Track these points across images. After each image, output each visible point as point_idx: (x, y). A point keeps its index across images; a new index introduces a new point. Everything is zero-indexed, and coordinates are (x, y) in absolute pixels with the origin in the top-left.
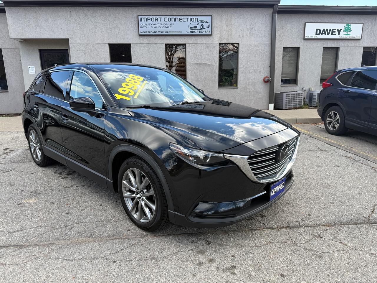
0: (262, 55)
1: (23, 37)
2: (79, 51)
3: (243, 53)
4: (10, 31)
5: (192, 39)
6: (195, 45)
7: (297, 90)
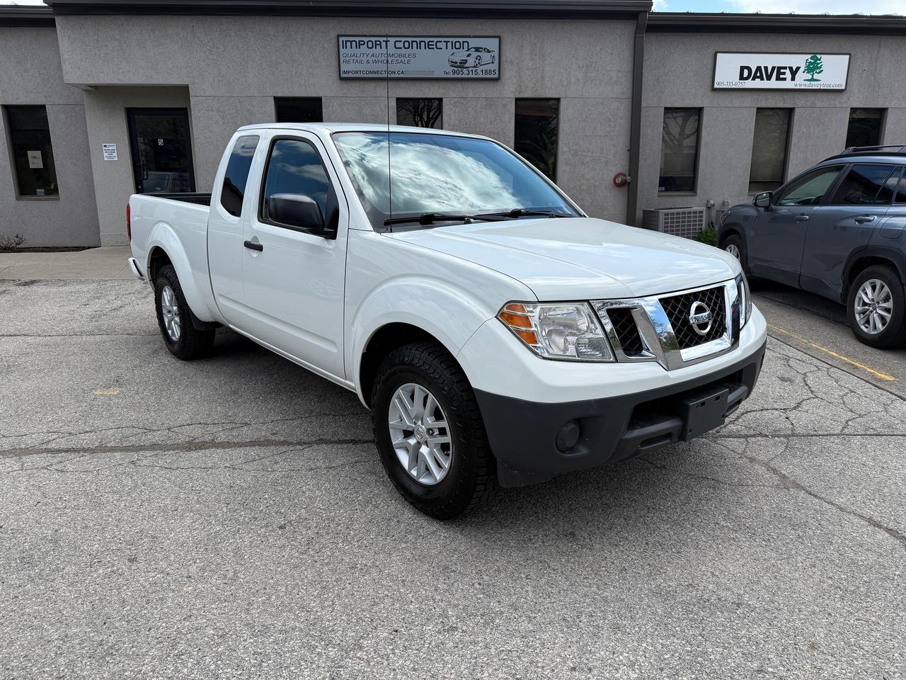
0: (612, 124)
1: (92, 82)
2: (210, 113)
3: (569, 120)
4: (64, 68)
5: (457, 89)
6: (462, 100)
7: (694, 204)
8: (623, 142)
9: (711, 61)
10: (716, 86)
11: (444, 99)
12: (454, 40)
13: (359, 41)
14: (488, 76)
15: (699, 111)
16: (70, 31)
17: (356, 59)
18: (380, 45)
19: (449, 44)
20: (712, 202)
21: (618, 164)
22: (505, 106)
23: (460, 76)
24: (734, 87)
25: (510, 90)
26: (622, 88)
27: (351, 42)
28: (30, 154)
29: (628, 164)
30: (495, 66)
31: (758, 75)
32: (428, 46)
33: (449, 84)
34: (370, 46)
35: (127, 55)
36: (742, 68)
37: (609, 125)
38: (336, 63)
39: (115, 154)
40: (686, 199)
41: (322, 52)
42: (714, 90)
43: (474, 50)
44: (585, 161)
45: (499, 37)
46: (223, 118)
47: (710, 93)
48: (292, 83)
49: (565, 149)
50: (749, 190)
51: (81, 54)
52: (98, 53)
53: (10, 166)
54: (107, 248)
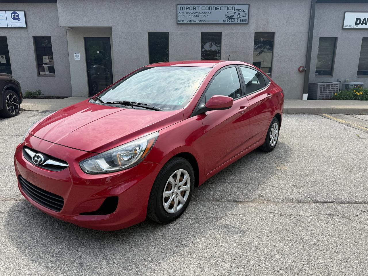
0: (298, 44)
1: (71, 25)
2: (121, 39)
3: (279, 42)
4: (59, 19)
5: (229, 28)
6: (231, 33)
7: (332, 81)
8: (303, 52)
9: (343, 16)
10: (344, 27)
11: (222, 33)
12: (229, 6)
13: (186, 7)
14: (243, 22)
15: (336, 39)
16: (62, 4)
17: (184, 15)
18: (195, 8)
19: (226, 8)
20: (340, 80)
21: (301, 62)
22: (250, 36)
23: (230, 22)
24: (353, 28)
25: (252, 29)
26: (304, 28)
27: (183, 7)
28: (44, 57)
29: (305, 62)
30: (246, 18)
31: (364, 22)
32: (217, 9)
33: (225, 26)
34: (191, 9)
35: (86, 14)
36: (357, 19)
37: (297, 44)
38: (176, 17)
39: (79, 57)
40: (327, 79)
41: (170, 12)
42: (343, 29)
43: (237, 10)
44: (286, 60)
45: (249, 5)
46: (126, 41)
47: (341, 31)
48: (156, 26)
49: (277, 55)
50: (357, 75)
51: (67, 13)
52: (74, 13)
53: (35, 62)
54: (75, 97)
